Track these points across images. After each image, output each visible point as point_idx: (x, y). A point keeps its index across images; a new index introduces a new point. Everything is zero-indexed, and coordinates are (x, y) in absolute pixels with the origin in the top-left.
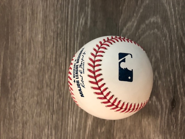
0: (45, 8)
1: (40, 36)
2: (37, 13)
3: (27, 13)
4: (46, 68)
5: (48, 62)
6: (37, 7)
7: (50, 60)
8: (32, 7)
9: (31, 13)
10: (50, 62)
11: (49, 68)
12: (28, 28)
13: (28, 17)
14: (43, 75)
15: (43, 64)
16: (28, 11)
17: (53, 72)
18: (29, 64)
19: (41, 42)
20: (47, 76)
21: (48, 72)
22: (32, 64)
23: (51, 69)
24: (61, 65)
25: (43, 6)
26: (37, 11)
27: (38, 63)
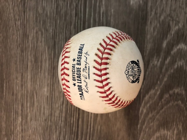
0: (53, 57)
1: (46, 90)
2: (41, 62)
3: (28, 59)
4: (54, 127)
5: (57, 120)
6: (42, 55)
7: (58, 118)
8: (36, 54)
9: (33, 60)
10: (58, 120)
11: (58, 128)
12: (29, 77)
13: (29, 64)
14: (49, 135)
15: (49, 122)
16: (29, 56)
17: (62, 133)
18: (31, 120)
19: (48, 96)
20: (54, 137)
21: (56, 132)
22: (35, 120)
23: (59, 129)
24: (72, 125)
25: (50, 55)
26: (42, 59)
27: (43, 120)
